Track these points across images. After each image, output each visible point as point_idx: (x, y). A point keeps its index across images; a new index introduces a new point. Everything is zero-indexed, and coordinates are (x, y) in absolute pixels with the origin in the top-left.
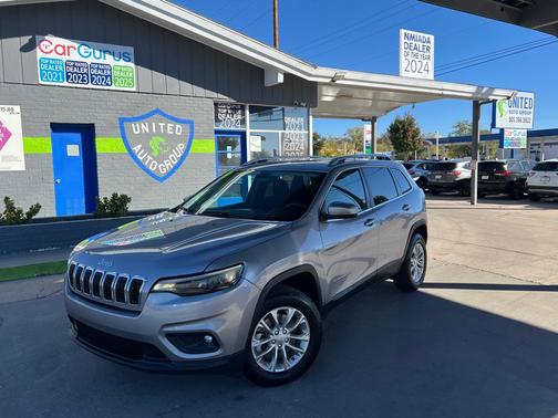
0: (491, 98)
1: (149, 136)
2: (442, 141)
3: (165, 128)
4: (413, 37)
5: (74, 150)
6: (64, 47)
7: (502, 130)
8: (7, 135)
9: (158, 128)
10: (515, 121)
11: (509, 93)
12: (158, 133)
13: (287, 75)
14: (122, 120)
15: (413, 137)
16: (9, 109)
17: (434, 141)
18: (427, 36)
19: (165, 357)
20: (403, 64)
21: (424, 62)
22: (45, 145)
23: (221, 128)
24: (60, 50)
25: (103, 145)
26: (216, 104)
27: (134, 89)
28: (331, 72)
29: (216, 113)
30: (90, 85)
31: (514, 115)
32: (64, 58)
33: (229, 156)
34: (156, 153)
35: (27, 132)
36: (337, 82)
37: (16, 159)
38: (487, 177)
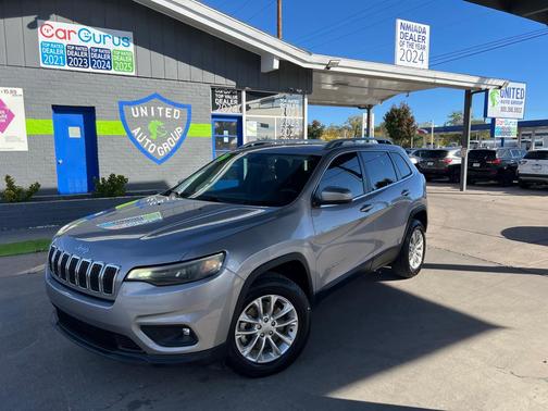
0: (484, 87)
1: (148, 119)
2: (436, 130)
3: (164, 111)
4: (408, 28)
5: (75, 132)
6: (64, 31)
7: (493, 120)
8: (10, 116)
9: (156, 112)
10: (506, 111)
11: (501, 83)
12: (157, 117)
13: (282, 62)
14: (121, 104)
15: (408, 125)
16: (12, 92)
17: (429, 130)
18: (423, 26)
19: (140, 349)
20: (399, 53)
21: (419, 52)
22: (47, 126)
23: (217, 112)
24: (61, 34)
25: (103, 127)
26: (213, 89)
27: (133, 74)
28: (326, 59)
29: (214, 97)
30: (90, 70)
31: (506, 105)
32: (65, 42)
33: (226, 140)
34: (154, 137)
35: (29, 113)
36: (332, 69)
37: (19, 140)
38: (478, 165)
